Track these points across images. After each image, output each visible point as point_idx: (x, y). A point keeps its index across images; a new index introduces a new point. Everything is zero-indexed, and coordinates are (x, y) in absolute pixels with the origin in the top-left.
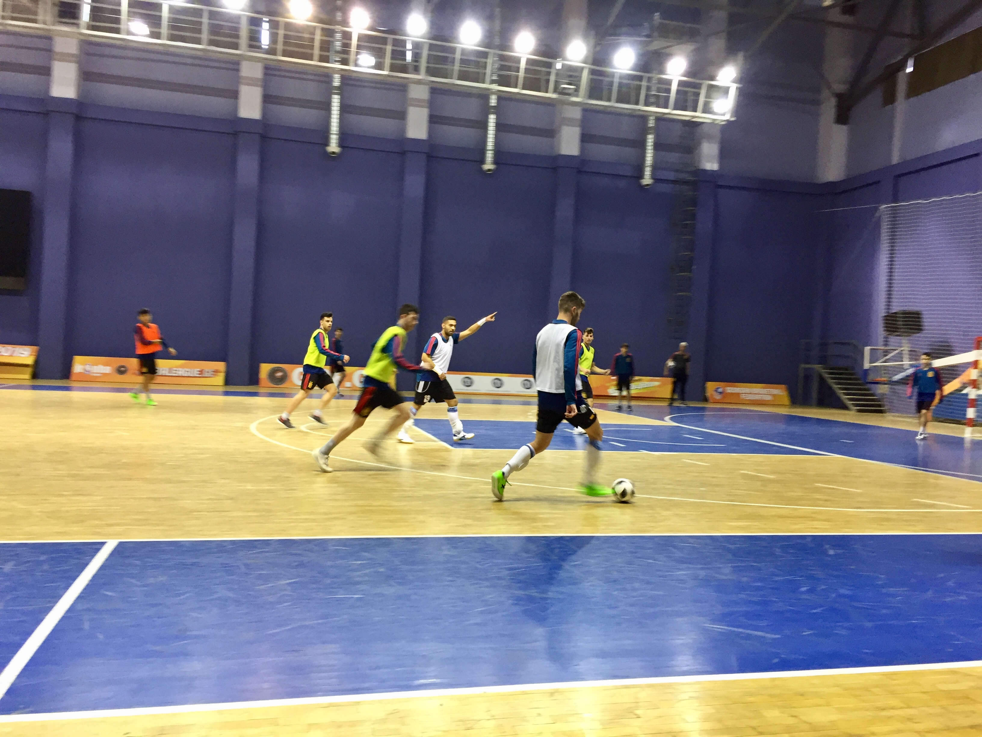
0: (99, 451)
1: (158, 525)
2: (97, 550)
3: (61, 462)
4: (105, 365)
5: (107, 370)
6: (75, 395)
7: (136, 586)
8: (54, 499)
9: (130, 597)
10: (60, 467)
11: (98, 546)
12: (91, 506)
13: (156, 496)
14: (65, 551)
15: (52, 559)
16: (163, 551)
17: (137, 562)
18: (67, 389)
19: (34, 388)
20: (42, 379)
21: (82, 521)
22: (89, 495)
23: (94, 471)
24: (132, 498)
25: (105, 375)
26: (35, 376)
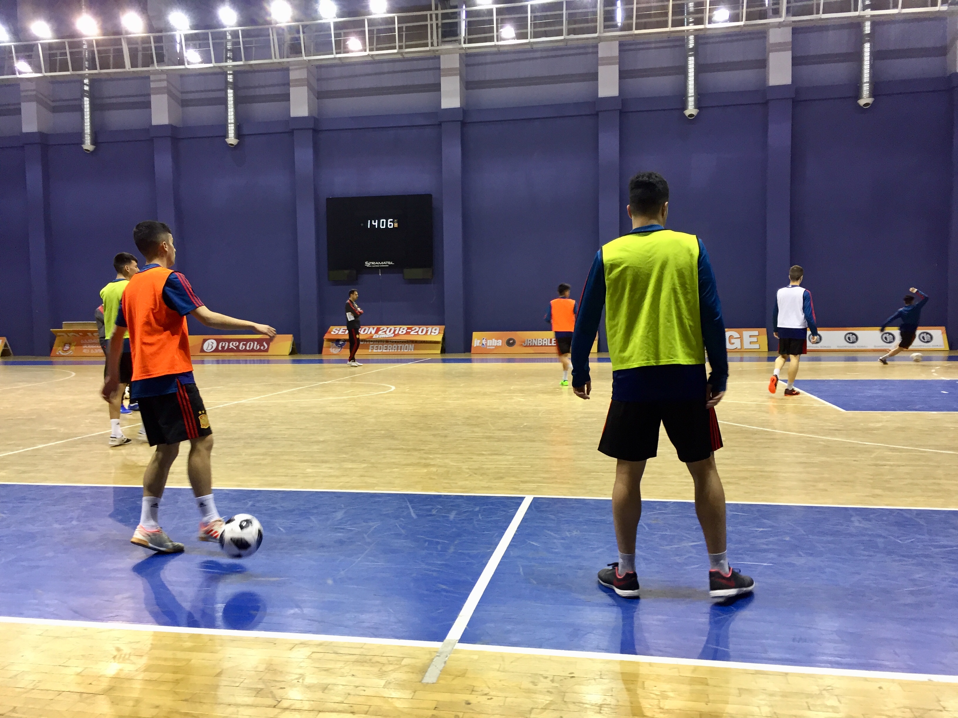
0: (504, 415)
1: (563, 483)
2: (519, 504)
3: (476, 425)
4: (497, 339)
5: (500, 343)
6: (476, 366)
7: (555, 538)
8: (475, 458)
9: (552, 548)
10: (476, 429)
11: (518, 501)
12: (506, 465)
13: (558, 456)
14: (492, 504)
15: (484, 510)
16: (572, 507)
17: (552, 517)
18: (469, 361)
19: (444, 361)
20: (448, 353)
21: (501, 478)
22: (503, 454)
23: (504, 433)
24: (538, 458)
25: (497, 347)
26: (443, 351)
